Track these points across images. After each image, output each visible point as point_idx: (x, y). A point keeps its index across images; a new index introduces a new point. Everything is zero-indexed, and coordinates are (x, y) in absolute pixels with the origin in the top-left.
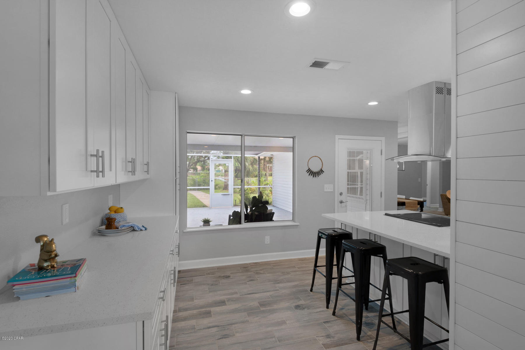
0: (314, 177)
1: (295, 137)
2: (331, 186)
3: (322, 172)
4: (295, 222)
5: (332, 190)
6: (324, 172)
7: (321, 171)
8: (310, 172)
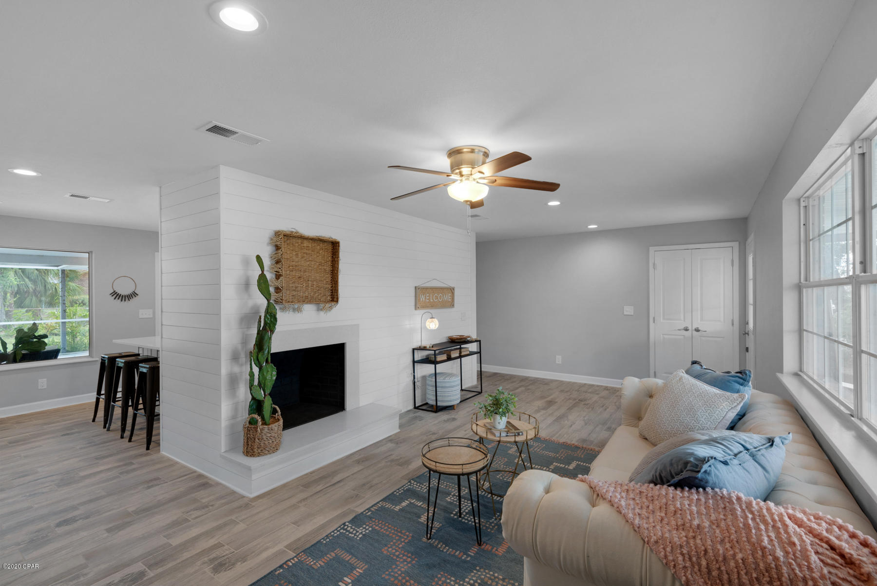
0: (122, 301)
1: (92, 252)
2: (151, 311)
3: (136, 295)
4: (93, 358)
5: (151, 316)
6: (138, 295)
7: (134, 294)
8: (115, 295)
